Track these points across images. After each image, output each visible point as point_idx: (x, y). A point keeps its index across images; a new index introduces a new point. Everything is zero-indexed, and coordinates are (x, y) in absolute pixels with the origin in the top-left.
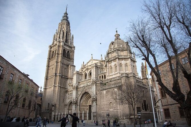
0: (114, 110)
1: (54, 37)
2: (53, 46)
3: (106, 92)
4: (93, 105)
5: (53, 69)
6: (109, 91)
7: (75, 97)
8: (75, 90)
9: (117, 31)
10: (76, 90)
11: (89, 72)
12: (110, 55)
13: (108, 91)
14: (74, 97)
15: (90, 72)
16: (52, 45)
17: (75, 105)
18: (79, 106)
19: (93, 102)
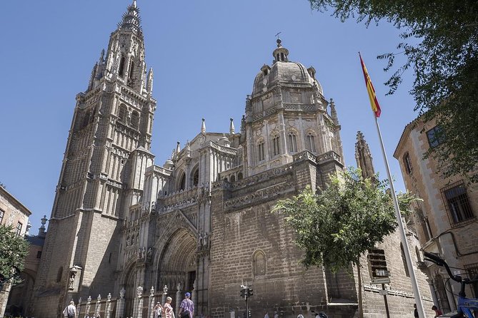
0: (269, 278)
1: (95, 71)
2: (88, 95)
3: (244, 217)
4: (201, 267)
5: (83, 161)
6: (253, 212)
7: (146, 246)
8: (148, 224)
9: (279, 41)
10: (150, 223)
11: (192, 168)
12: (258, 106)
13: (251, 214)
14: (141, 245)
15: (194, 168)
16: (87, 92)
17: (145, 271)
18: (156, 275)
19: (201, 259)
